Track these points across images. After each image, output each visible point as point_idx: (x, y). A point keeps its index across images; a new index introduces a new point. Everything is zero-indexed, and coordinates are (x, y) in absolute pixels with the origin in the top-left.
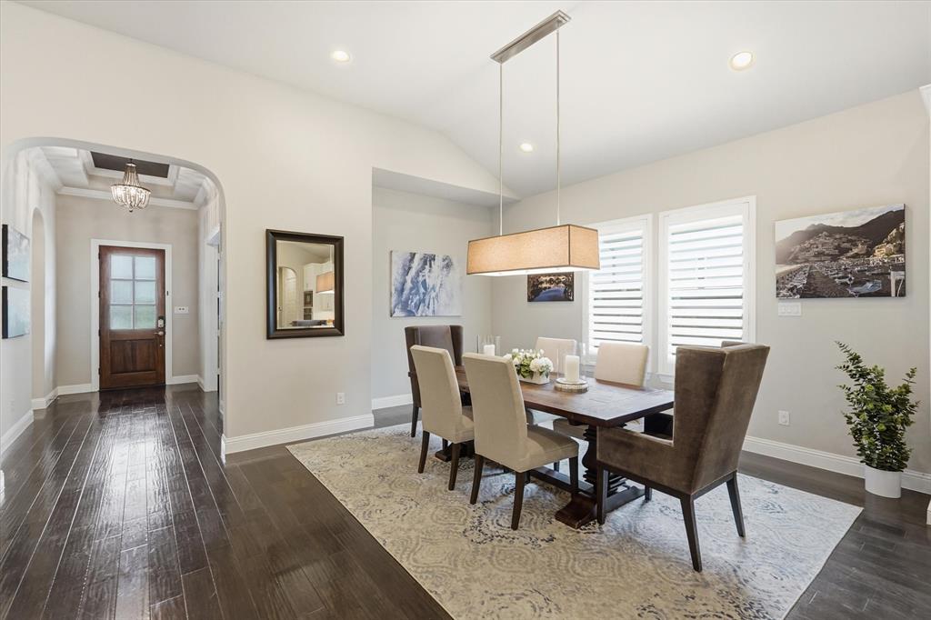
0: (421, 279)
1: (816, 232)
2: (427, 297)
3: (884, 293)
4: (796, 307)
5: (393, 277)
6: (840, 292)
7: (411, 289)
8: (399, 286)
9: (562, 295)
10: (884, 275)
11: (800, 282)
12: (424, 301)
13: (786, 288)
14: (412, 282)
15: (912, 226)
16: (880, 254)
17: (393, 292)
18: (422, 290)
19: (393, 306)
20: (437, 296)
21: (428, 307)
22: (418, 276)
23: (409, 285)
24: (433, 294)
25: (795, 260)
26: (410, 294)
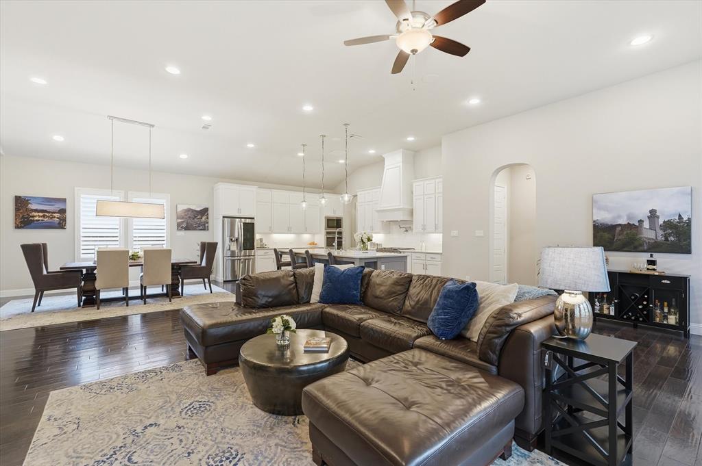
1: (189, 210)
3: (204, 229)
4: (183, 233)
6: (194, 229)
9: (57, 226)
10: (204, 225)
11: (184, 225)
13: (180, 227)
15: (210, 212)
16: (204, 218)
25: (183, 218)
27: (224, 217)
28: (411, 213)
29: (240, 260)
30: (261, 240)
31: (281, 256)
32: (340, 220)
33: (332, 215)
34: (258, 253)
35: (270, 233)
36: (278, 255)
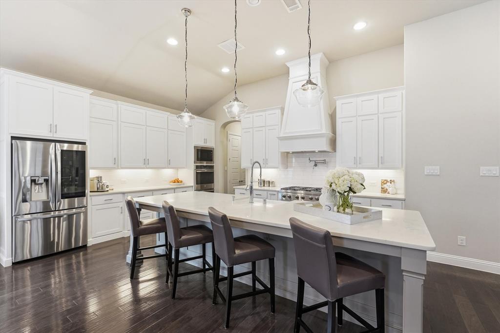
27: (13, 138)
28: (333, 142)
29: (59, 217)
30: (99, 179)
31: (139, 210)
32: (212, 151)
33: (201, 144)
34: (92, 201)
35: (114, 168)
36: (134, 210)
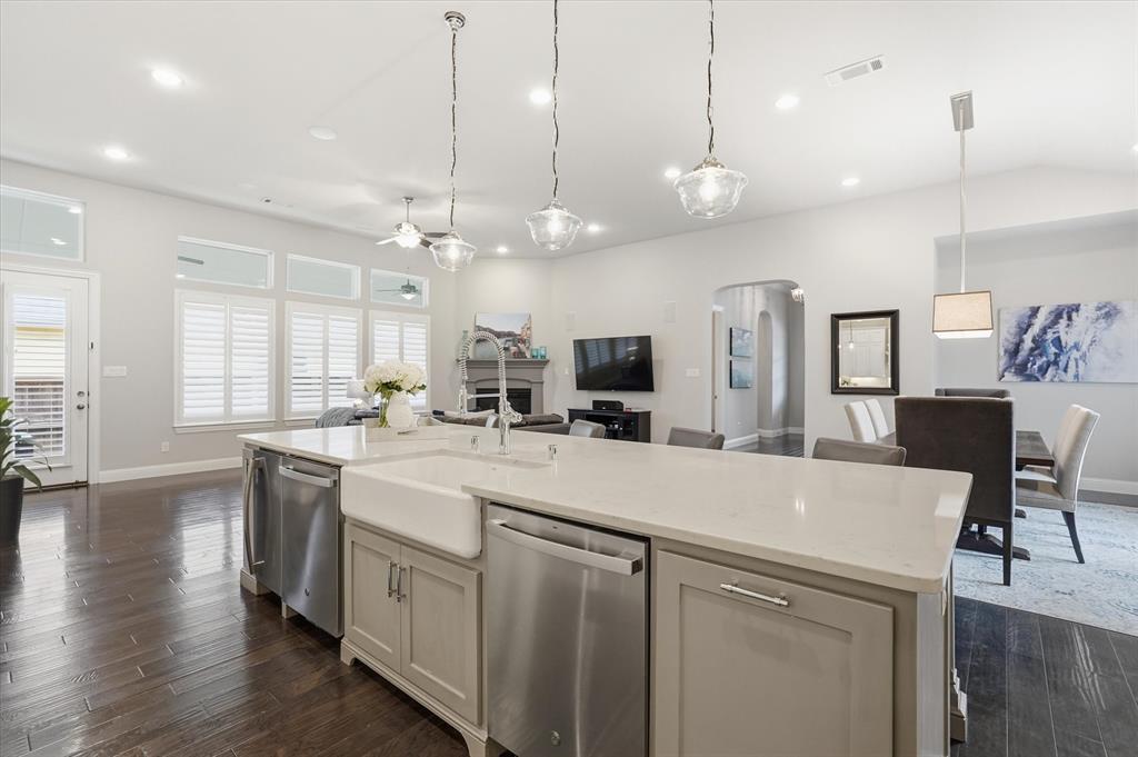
0: (1050, 336)
2: (1063, 359)
5: (1002, 337)
7: (1032, 350)
8: (1011, 347)
12: (1056, 363)
14: (1034, 341)
17: (1002, 353)
18: (1053, 350)
19: (1001, 369)
20: (1084, 355)
21: (1065, 370)
22: (1045, 333)
23: (1028, 344)
24: (1075, 354)
26: (1030, 355)
